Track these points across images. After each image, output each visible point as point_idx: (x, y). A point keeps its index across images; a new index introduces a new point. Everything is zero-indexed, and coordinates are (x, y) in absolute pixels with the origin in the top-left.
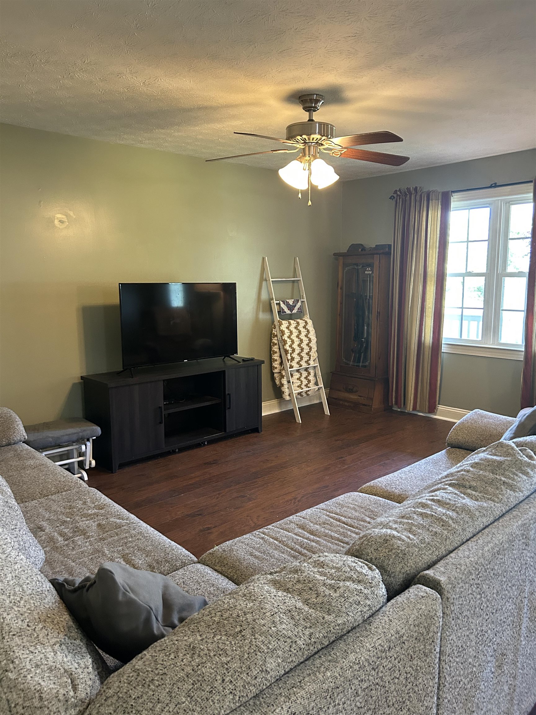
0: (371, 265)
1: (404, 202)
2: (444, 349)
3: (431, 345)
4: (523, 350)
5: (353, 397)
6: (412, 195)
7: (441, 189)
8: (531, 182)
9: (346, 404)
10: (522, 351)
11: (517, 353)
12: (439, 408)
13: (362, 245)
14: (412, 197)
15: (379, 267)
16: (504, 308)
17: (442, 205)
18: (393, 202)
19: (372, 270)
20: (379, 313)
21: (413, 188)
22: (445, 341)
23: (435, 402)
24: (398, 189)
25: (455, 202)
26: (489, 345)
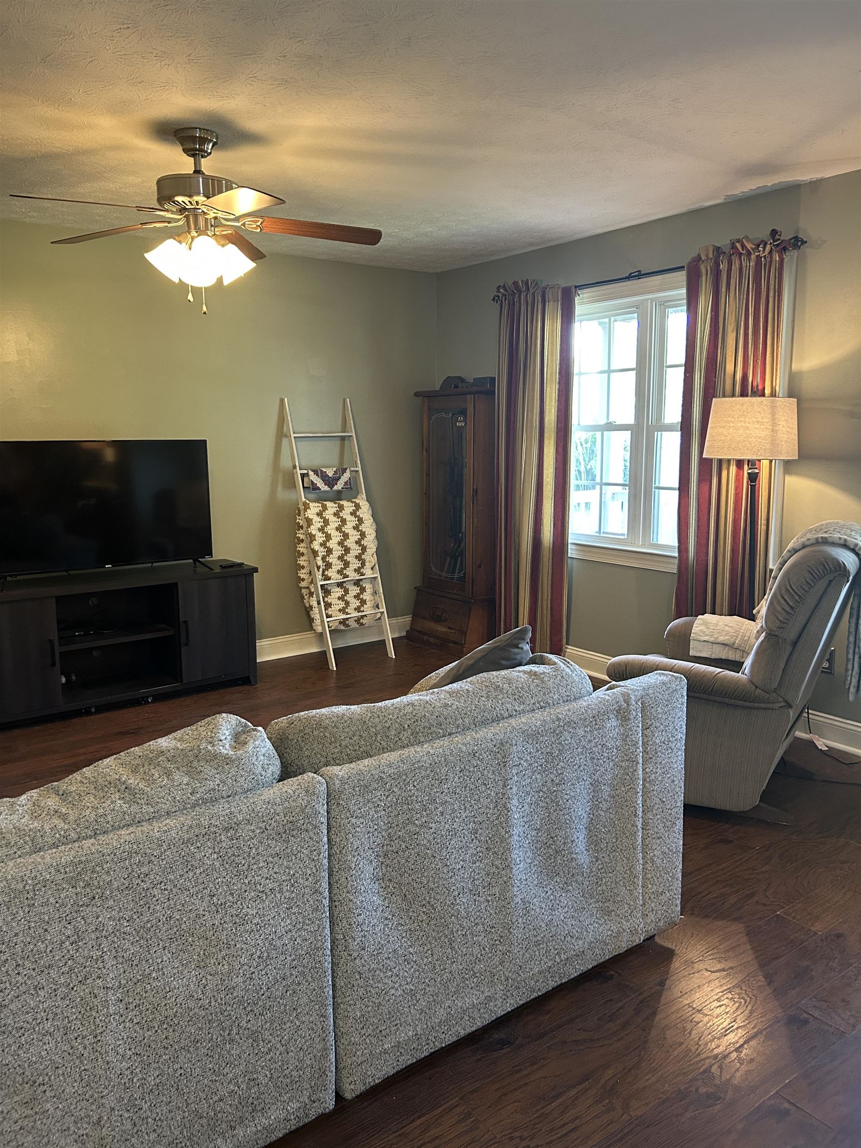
0: (463, 412)
1: (512, 305)
2: (572, 552)
3: (551, 547)
4: (676, 555)
5: (441, 629)
6: (522, 294)
7: (563, 283)
8: (681, 268)
9: (431, 640)
10: (675, 557)
11: (666, 560)
12: (568, 650)
13: (460, 378)
14: (522, 297)
15: (474, 415)
16: (662, 485)
17: (562, 310)
18: (498, 306)
19: (465, 421)
20: (476, 492)
21: (522, 281)
22: (574, 539)
23: (561, 640)
24: (502, 285)
25: (582, 305)
26: (638, 547)
